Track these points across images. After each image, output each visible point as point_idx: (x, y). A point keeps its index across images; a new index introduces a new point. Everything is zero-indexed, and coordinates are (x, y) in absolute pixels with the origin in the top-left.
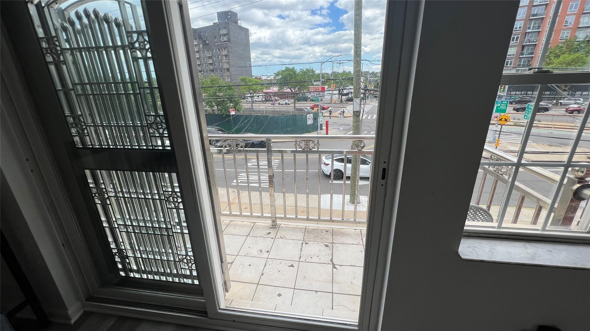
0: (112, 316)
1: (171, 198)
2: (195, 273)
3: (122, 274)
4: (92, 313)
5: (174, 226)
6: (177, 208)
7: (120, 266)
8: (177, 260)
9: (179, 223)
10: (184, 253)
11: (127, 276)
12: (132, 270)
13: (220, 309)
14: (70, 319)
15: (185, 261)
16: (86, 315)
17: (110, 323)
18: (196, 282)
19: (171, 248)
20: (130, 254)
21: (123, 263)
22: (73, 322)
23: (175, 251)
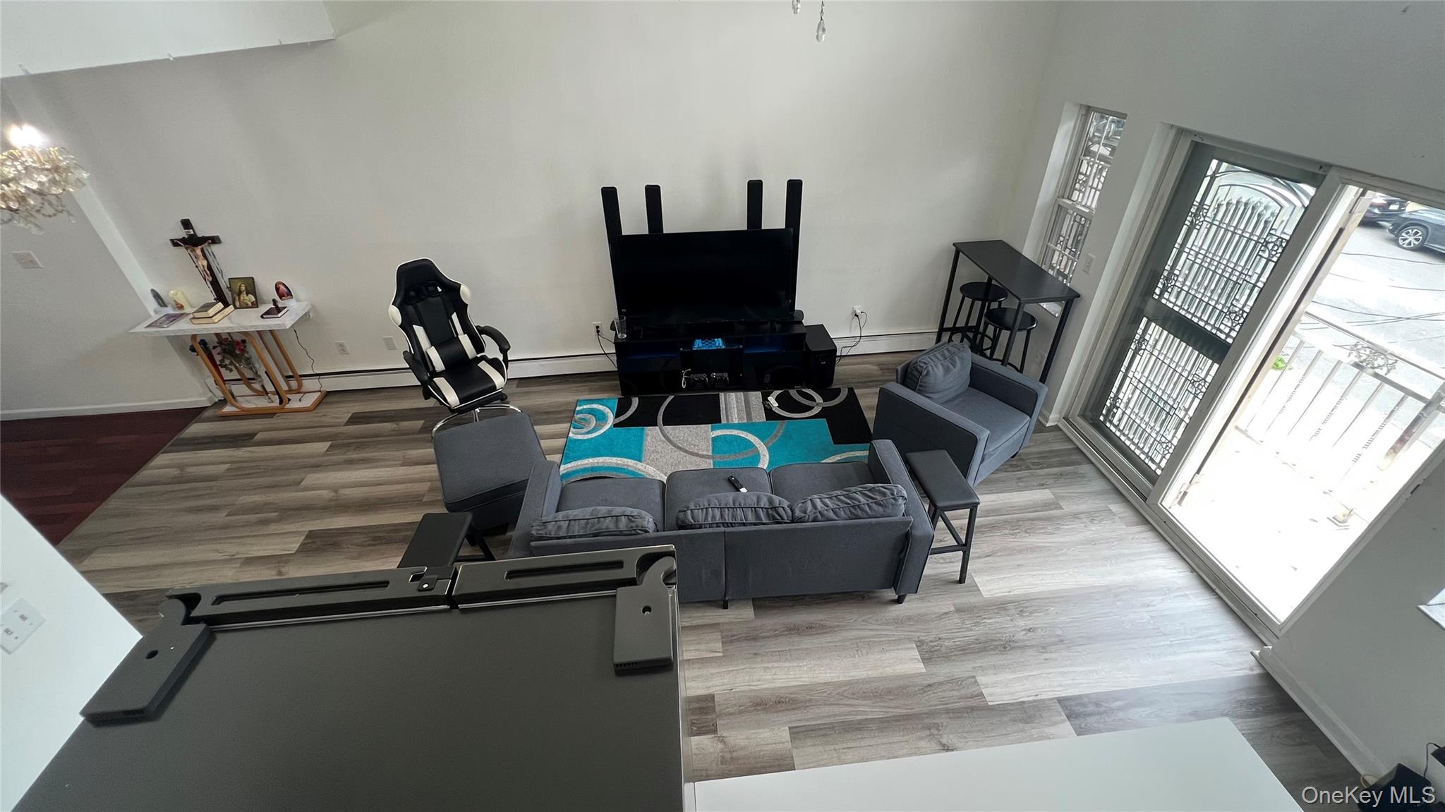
0: (1075, 444)
1: (1198, 383)
2: (1163, 465)
3: (1102, 418)
4: (1061, 430)
5: (1180, 408)
6: (1196, 396)
7: (1104, 412)
8: (1158, 439)
9: (1187, 410)
10: (1169, 438)
11: (1104, 423)
12: (1111, 422)
13: (1161, 504)
14: (1047, 422)
15: (1164, 445)
16: (1056, 428)
17: (1070, 446)
18: (1159, 472)
19: (1161, 426)
20: (1122, 406)
21: (1109, 410)
22: (1048, 425)
23: (1162, 432)
